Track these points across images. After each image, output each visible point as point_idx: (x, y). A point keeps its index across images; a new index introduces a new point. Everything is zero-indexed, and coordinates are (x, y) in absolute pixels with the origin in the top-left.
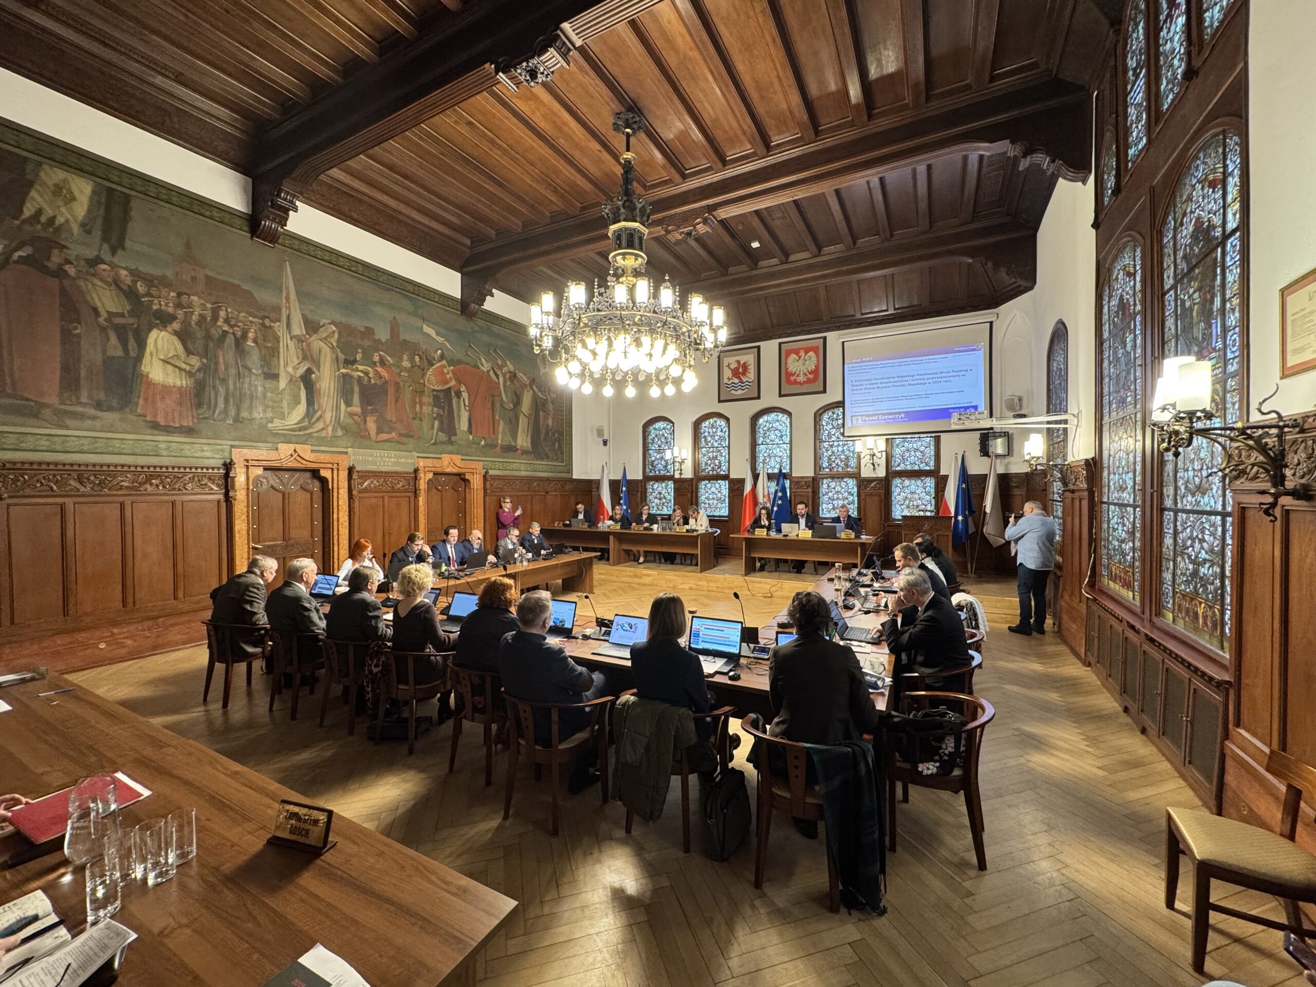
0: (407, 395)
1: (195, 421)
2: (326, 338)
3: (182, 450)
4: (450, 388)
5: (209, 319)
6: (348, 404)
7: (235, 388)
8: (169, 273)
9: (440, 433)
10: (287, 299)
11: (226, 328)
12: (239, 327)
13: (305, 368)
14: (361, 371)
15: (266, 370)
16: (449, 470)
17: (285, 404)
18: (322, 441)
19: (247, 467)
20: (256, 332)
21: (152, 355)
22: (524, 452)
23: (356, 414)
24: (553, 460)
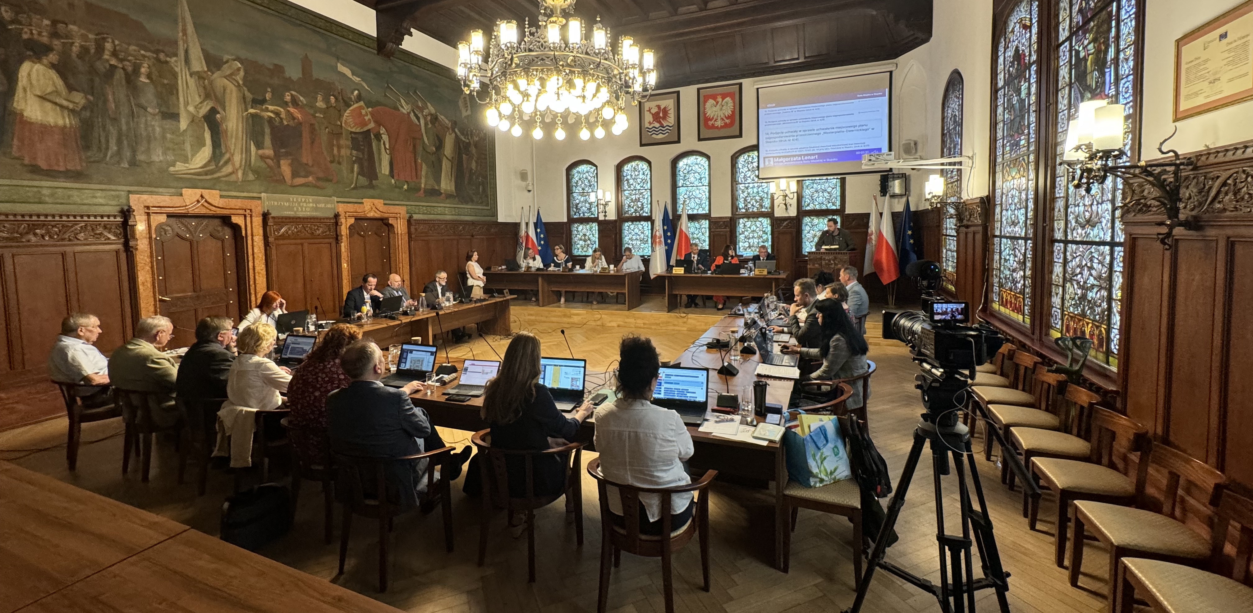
0: (324, 136)
1: (84, 164)
2: (230, 76)
3: (69, 197)
4: (369, 131)
5: (93, 51)
6: (259, 146)
7: (129, 129)
9: (360, 177)
10: (184, 32)
11: (113, 62)
12: (129, 61)
13: (208, 108)
14: (272, 112)
15: (164, 109)
16: (371, 215)
17: (188, 147)
19: (148, 214)
20: (149, 67)
21: (25, 90)
22: (449, 196)
23: (268, 157)
24: (477, 204)
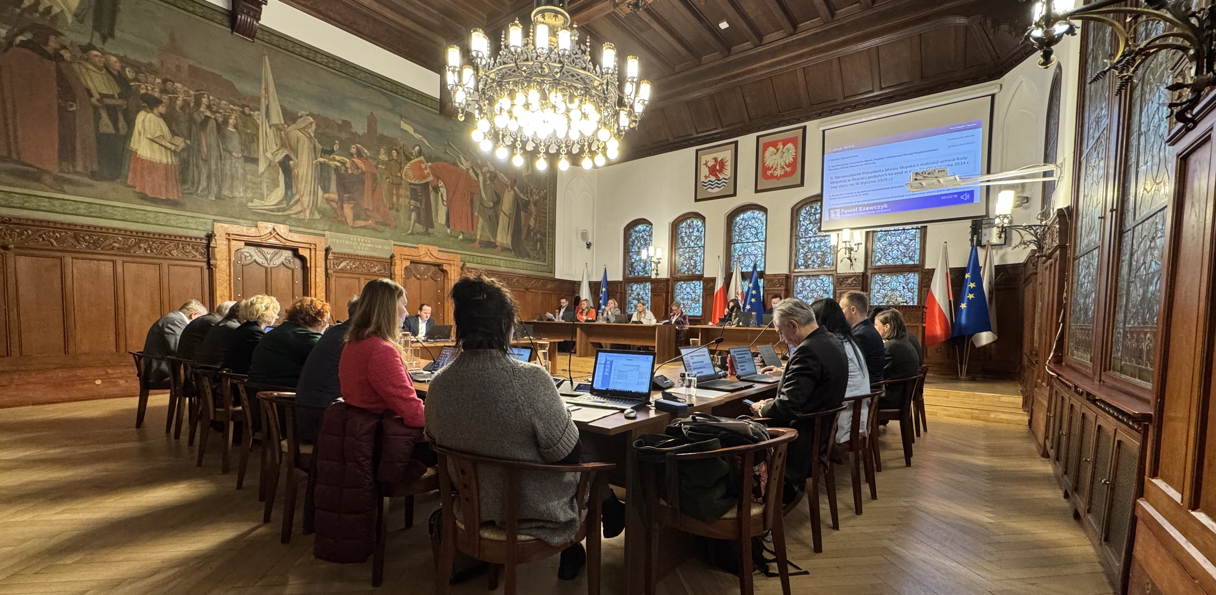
0: (385, 186)
1: (180, 196)
2: (304, 128)
3: (168, 220)
4: (427, 183)
5: (192, 104)
6: (326, 190)
7: (217, 169)
8: (155, 61)
9: (417, 224)
10: (266, 89)
11: (208, 114)
12: (220, 113)
13: (284, 155)
14: (338, 161)
15: (246, 154)
16: (427, 259)
17: (264, 186)
18: (300, 222)
19: (229, 240)
20: (236, 119)
21: (140, 134)
22: (505, 249)
23: (333, 201)
24: (534, 258)
